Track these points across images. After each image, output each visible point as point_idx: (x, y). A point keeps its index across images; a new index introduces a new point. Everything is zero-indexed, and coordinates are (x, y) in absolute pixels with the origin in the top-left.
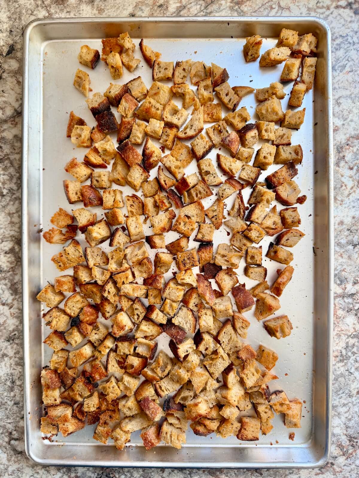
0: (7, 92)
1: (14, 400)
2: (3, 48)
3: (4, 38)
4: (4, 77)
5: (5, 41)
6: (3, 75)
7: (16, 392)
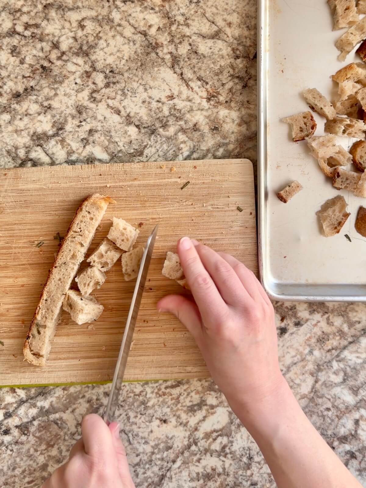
0: (253, 103)
1: (251, 480)
2: (251, 48)
3: (251, 37)
4: (250, 85)
5: (252, 41)
6: (249, 82)
7: (253, 470)
